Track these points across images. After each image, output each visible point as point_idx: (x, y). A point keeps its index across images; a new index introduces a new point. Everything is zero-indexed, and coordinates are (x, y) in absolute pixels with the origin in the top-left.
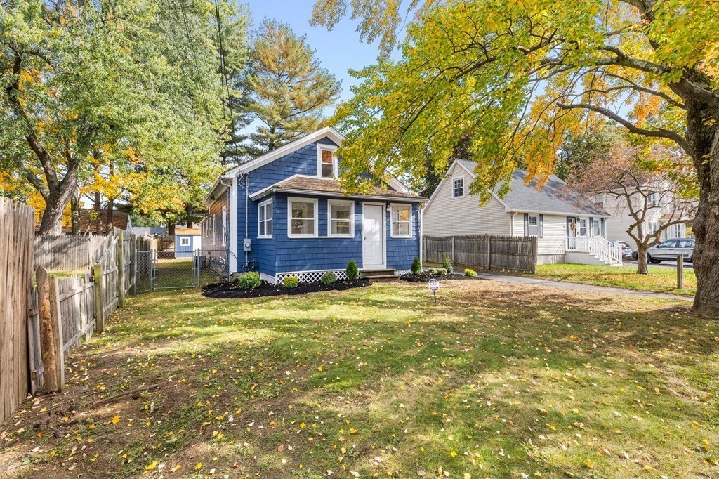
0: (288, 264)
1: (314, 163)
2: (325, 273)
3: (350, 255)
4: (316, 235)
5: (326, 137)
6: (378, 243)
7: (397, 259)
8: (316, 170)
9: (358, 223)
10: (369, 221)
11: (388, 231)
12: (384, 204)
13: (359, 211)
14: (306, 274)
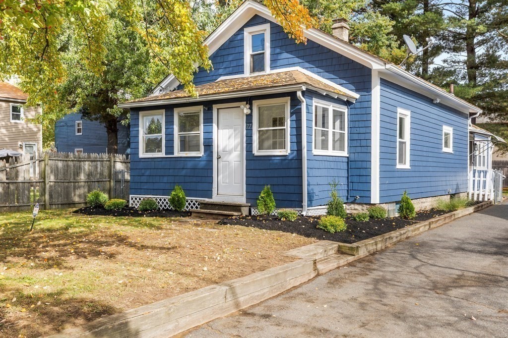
1: (241, 56)
5: (256, 15)
8: (243, 65)
9: (208, 136)
11: (249, 144)
13: (208, 120)
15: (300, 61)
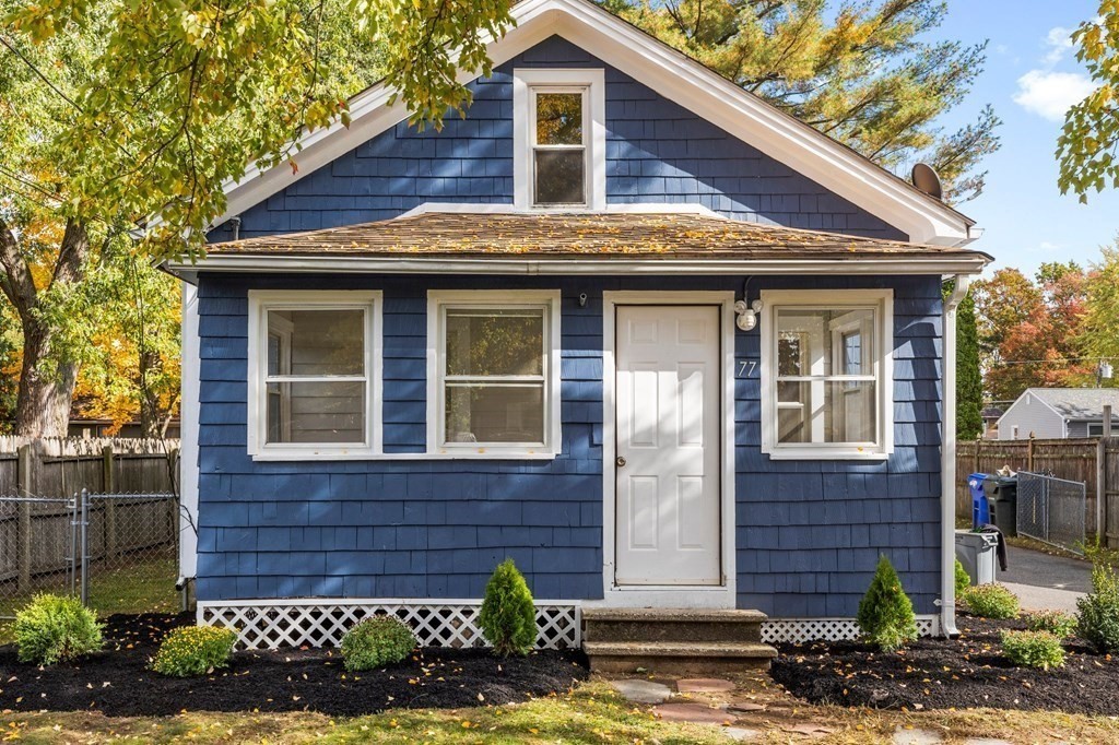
0: (249, 566)
1: (502, 149)
2: (370, 613)
3: (540, 537)
4: (371, 447)
5: (555, 40)
6: (697, 485)
7: (801, 562)
8: (507, 177)
9: (581, 389)
10: (646, 378)
11: (750, 427)
12: (726, 296)
13: (583, 334)
14: (327, 614)
15: (705, 188)
